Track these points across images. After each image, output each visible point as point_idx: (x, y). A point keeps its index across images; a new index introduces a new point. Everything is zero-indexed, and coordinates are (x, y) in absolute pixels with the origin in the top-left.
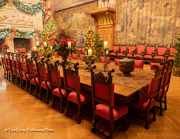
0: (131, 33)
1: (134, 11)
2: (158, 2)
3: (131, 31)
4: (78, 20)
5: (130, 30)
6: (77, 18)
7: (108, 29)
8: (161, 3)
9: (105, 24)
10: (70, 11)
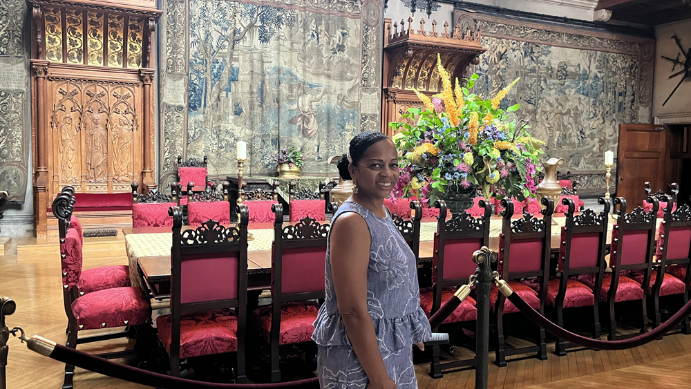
0: (231, 117)
1: (241, 43)
2: (315, 34)
3: (231, 110)
5: (227, 107)
7: (118, 91)
8: (323, 40)
9: (97, 64)
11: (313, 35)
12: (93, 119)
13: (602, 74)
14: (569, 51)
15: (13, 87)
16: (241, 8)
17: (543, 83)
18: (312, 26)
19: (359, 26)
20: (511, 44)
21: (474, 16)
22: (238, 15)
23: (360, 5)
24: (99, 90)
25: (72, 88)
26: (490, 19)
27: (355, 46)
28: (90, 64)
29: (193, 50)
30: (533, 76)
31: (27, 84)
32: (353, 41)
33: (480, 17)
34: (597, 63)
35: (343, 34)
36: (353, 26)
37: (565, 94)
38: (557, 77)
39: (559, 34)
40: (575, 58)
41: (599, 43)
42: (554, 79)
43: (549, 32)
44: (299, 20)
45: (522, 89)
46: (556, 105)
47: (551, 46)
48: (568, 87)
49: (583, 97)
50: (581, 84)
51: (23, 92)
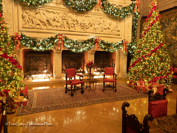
10: (175, 13)
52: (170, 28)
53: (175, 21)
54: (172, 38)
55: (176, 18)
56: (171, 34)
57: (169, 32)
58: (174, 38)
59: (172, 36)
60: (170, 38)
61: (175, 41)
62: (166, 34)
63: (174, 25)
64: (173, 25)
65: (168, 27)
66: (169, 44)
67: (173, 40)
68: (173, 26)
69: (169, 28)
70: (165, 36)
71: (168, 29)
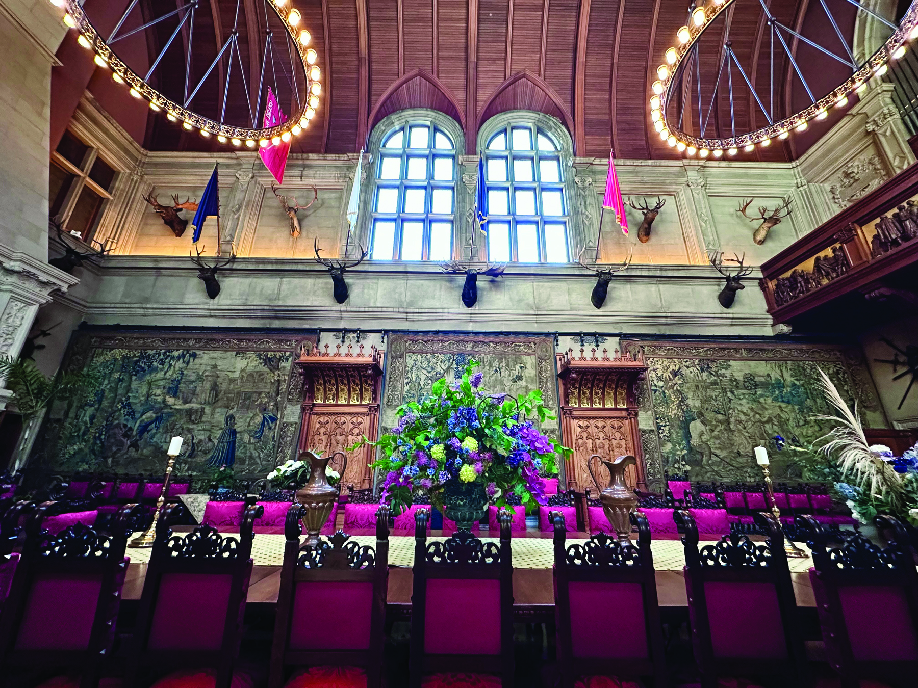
2: (498, 370)
4: (222, 374)
6: (215, 367)
7: (354, 420)
8: (505, 373)
9: (344, 402)
10: (185, 340)
11: (496, 370)
12: (336, 440)
13: (801, 382)
14: (752, 363)
15: (292, 420)
16: (442, 357)
17: (729, 394)
18: (496, 364)
19: (534, 361)
20: (683, 362)
21: (641, 343)
22: (439, 362)
23: (533, 346)
24: (343, 419)
25: (327, 419)
26: (656, 344)
27: (532, 375)
28: (339, 402)
29: (407, 388)
30: (716, 388)
31: (299, 418)
32: (530, 372)
33: (646, 343)
34: (790, 372)
35: (521, 368)
36: (530, 361)
37: (759, 402)
38: (745, 388)
39: (736, 350)
40: (762, 369)
41: (787, 354)
42: (741, 389)
43: (724, 349)
44: (486, 360)
45: (706, 401)
46: (752, 414)
47: (729, 360)
48: (762, 396)
49: (783, 405)
50: (777, 392)
51: (296, 423)
52: (165, 374)
53: (181, 360)
54: (164, 401)
55: (185, 353)
56: (165, 391)
57: (162, 383)
58: (171, 400)
59: (167, 397)
60: (159, 400)
61: (171, 408)
62: (150, 388)
63: (177, 368)
64: (175, 368)
65: (161, 370)
66: (154, 415)
67: (167, 406)
68: (174, 372)
69: (163, 373)
70: (148, 392)
71: (160, 375)
